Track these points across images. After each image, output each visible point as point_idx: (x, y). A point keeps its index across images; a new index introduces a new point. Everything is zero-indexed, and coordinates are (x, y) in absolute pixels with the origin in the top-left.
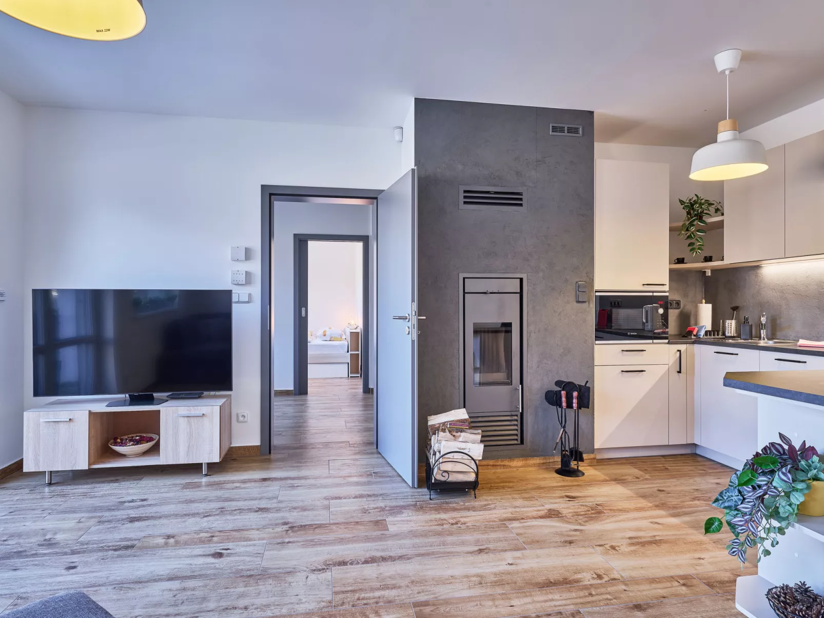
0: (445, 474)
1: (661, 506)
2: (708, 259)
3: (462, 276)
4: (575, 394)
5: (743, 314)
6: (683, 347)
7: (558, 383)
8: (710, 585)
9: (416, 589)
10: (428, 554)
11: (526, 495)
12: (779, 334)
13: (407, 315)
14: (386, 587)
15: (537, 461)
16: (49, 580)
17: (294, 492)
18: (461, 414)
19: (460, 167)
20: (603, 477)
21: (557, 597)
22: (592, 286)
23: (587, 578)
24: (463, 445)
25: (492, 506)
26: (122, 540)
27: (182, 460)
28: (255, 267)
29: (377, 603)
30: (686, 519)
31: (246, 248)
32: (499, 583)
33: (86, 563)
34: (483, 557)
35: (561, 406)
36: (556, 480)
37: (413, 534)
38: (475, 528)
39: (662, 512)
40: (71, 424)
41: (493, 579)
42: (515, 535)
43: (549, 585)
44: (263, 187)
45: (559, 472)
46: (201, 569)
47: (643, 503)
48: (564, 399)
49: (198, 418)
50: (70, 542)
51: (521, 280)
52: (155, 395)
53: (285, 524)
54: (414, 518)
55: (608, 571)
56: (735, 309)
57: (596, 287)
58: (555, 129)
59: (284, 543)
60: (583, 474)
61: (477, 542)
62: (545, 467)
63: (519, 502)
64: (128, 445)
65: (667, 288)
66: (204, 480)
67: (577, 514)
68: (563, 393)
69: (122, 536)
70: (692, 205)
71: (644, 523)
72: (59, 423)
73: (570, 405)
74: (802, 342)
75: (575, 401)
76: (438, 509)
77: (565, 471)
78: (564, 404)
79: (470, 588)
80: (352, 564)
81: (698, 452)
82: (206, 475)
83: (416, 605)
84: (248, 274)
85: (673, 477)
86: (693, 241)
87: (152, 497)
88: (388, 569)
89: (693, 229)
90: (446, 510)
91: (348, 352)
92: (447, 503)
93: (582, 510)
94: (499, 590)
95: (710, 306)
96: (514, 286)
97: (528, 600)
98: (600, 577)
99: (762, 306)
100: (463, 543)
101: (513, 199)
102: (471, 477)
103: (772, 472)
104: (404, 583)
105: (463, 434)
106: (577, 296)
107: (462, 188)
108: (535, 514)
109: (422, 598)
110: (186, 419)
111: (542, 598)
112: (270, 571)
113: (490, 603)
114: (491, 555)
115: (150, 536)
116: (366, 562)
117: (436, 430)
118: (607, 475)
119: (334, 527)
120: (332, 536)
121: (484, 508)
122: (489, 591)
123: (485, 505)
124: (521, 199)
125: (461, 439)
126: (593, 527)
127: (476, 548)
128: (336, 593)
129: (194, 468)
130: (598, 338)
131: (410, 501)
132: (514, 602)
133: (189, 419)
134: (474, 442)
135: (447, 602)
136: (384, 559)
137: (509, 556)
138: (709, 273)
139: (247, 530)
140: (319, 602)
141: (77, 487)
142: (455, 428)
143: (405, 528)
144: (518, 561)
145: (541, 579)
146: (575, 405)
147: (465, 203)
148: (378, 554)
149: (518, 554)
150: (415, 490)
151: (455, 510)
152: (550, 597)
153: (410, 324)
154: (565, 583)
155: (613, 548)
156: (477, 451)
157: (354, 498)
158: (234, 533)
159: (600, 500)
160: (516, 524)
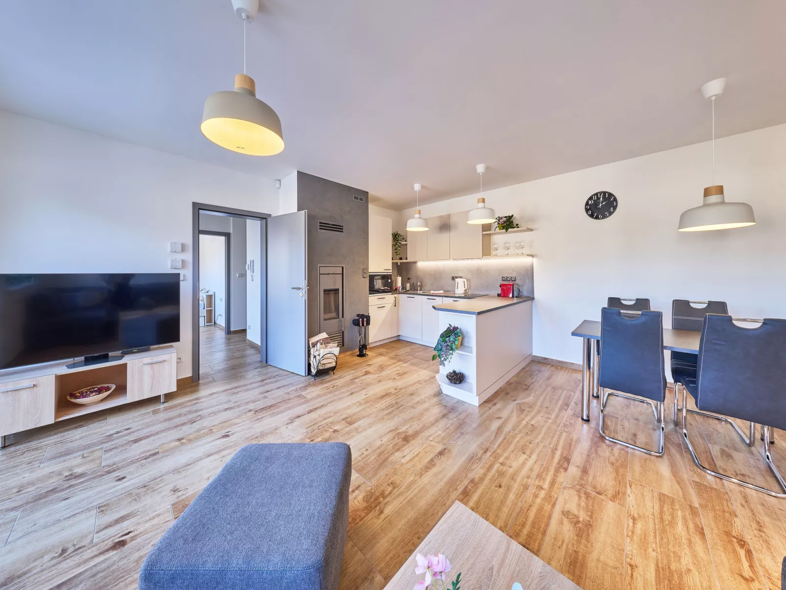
0: (324, 366)
1: (400, 361)
2: (401, 259)
3: (319, 265)
4: (365, 319)
5: (412, 281)
6: (396, 295)
7: (358, 315)
8: (425, 382)
9: (339, 415)
10: (332, 401)
11: (353, 368)
12: (423, 289)
13: (301, 287)
14: (325, 419)
15: (349, 353)
16: (111, 491)
17: (238, 396)
18: (324, 335)
19: (318, 211)
20: (375, 355)
21: (387, 400)
22: (368, 270)
23: (392, 391)
24: (331, 350)
25: (343, 376)
26: (141, 453)
27: (146, 396)
28: (188, 257)
29: (327, 425)
30: (409, 363)
31: (182, 244)
32: (367, 402)
33: (130, 473)
34: (354, 395)
35: (359, 326)
36: (359, 360)
37: (319, 396)
38: (343, 386)
39: (401, 363)
40: (35, 389)
41: (363, 402)
42: (360, 384)
43: (383, 397)
44: (194, 203)
45: (358, 356)
46: (223, 445)
47: (393, 361)
48: (361, 322)
49: (159, 364)
50: (95, 469)
51: (343, 267)
52: (110, 354)
53: (250, 411)
54: (314, 390)
55: (397, 386)
56: (409, 279)
57: (370, 271)
58: (355, 198)
59: (259, 419)
60: (368, 355)
61: (348, 391)
62: (352, 355)
63: (352, 372)
64: (91, 395)
65: (391, 271)
66: (162, 407)
67: (375, 371)
68: (361, 319)
69: (141, 451)
70: (396, 236)
71: (398, 368)
72: (20, 391)
73: (363, 325)
74: (432, 292)
75: (365, 322)
76: (322, 383)
77: (361, 355)
78: (361, 325)
79: (358, 407)
80: (303, 415)
81: (400, 338)
82: (164, 403)
83: (343, 420)
84: (183, 261)
85: (397, 349)
86: (397, 251)
87: (134, 426)
88: (322, 412)
89: (397, 246)
90: (326, 383)
91: (204, 308)
92: (323, 380)
93: (376, 369)
94: (368, 404)
95: (400, 278)
96: (339, 270)
97: (380, 404)
98: (396, 389)
99: (417, 277)
100: (343, 393)
101: (338, 228)
102: (334, 364)
103: (449, 336)
104: (332, 414)
105: (330, 344)
106: (363, 276)
107: (319, 221)
108: (361, 374)
109: (344, 417)
110: (150, 366)
111: (384, 402)
112: (265, 432)
113: (368, 409)
114: (357, 394)
115: (163, 444)
116: (309, 413)
117: (314, 345)
118: (376, 353)
119: (279, 404)
120: (281, 409)
121: (340, 377)
122: (365, 406)
123: (340, 376)
124: (342, 229)
125: (328, 347)
126: (384, 373)
127: (349, 393)
128: (307, 428)
129: (155, 400)
130: (370, 294)
131: (306, 383)
132: (376, 406)
133: (152, 365)
134: (334, 347)
135: (354, 414)
136: (316, 409)
137: (363, 392)
138: (399, 264)
139: (231, 420)
140: (303, 434)
141: (40, 441)
142: (325, 342)
143: (314, 395)
144: (367, 393)
145: (379, 396)
146: (365, 325)
147: (320, 228)
148: (311, 408)
149: (366, 390)
150: (307, 377)
151: (329, 381)
152: (386, 400)
153: (304, 291)
154: (387, 395)
155: (394, 379)
156: (336, 351)
157: (277, 389)
158: (224, 424)
159: (380, 363)
160: (357, 380)
